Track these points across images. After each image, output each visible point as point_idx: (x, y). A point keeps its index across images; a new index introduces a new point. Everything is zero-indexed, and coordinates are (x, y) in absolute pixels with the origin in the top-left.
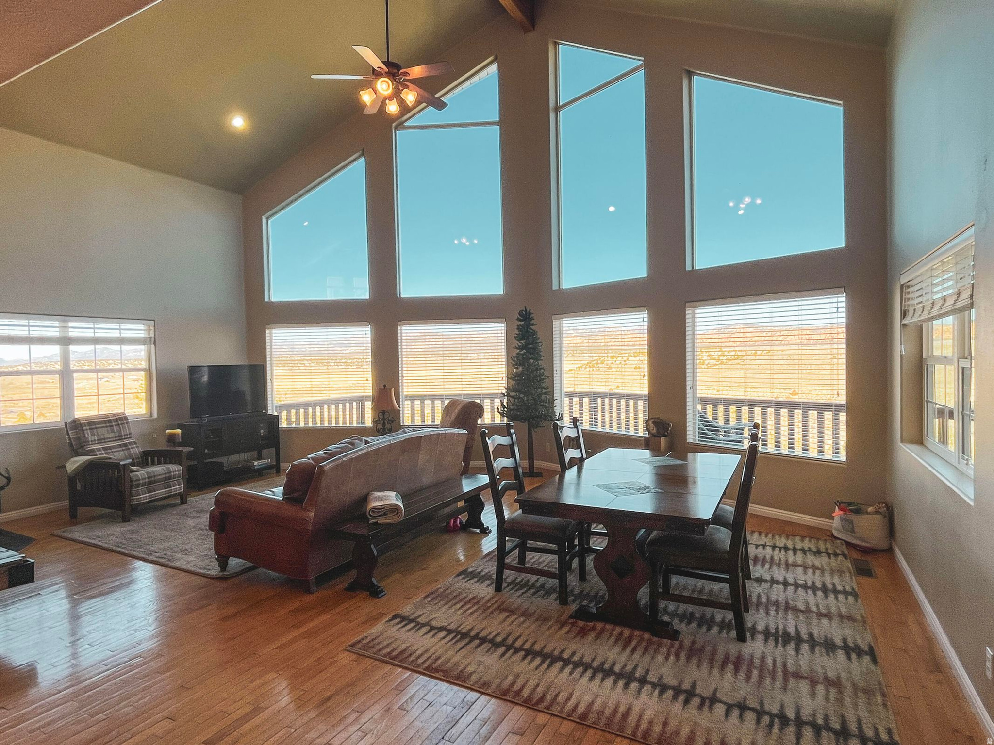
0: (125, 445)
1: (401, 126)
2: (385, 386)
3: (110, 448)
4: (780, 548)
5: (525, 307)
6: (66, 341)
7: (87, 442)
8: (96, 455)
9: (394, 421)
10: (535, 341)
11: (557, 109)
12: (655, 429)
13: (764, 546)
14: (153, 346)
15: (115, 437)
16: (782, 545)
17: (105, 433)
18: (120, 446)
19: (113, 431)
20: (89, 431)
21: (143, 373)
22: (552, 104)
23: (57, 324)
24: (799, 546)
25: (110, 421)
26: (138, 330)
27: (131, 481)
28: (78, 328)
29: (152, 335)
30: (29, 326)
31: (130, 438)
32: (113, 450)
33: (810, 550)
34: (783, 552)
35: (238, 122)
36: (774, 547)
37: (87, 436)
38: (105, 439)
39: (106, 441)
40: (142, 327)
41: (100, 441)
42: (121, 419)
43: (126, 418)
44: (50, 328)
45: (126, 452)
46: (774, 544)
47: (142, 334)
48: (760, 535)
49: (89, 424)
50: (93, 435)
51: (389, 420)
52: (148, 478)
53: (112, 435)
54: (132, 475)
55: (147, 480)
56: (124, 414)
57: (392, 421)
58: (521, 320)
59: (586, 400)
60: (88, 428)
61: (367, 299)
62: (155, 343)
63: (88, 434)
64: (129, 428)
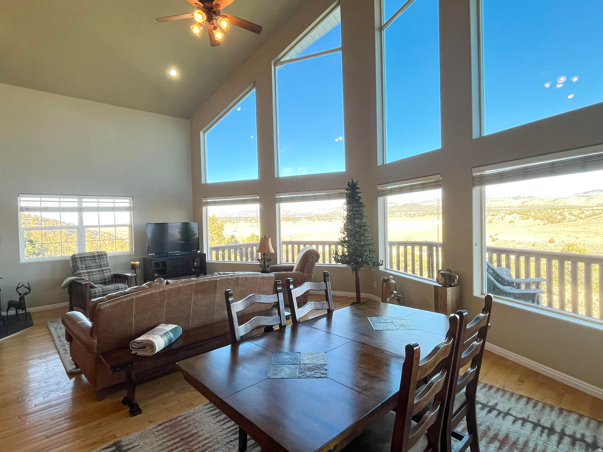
0: (102, 270)
1: (278, 62)
2: (265, 237)
3: (91, 272)
4: (544, 428)
5: (352, 180)
6: (81, 210)
7: (78, 269)
8: (81, 276)
9: (271, 260)
10: (360, 205)
11: (381, 29)
12: (443, 279)
13: (525, 421)
14: (132, 211)
15: (97, 266)
16: (548, 425)
17: (89, 263)
18: (99, 271)
19: (95, 262)
20: (80, 262)
21: (128, 227)
22: (377, 24)
23: (76, 200)
24: (569, 431)
25: (94, 256)
26: (126, 202)
27: (91, 294)
28: (89, 202)
29: (132, 206)
30: (60, 202)
31: (107, 266)
32: (93, 274)
33: (582, 439)
34: (545, 435)
35: (174, 73)
36: (536, 425)
37: (78, 265)
38: (90, 267)
39: (91, 268)
40: (128, 201)
41: (86, 268)
42: (102, 255)
43: (106, 254)
44: (71, 202)
45: (101, 275)
46: (539, 420)
47: (128, 205)
48: (528, 402)
49: (81, 258)
50: (82, 264)
51: (267, 260)
52: (102, 292)
53: (95, 264)
54: (92, 290)
55: (101, 293)
56: (105, 252)
57: (270, 260)
58: (349, 190)
59: (425, 248)
60: (79, 260)
61: (257, 179)
62: (133, 210)
63: (79, 264)
64: (107, 261)
